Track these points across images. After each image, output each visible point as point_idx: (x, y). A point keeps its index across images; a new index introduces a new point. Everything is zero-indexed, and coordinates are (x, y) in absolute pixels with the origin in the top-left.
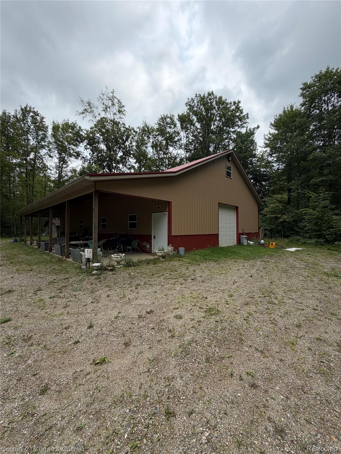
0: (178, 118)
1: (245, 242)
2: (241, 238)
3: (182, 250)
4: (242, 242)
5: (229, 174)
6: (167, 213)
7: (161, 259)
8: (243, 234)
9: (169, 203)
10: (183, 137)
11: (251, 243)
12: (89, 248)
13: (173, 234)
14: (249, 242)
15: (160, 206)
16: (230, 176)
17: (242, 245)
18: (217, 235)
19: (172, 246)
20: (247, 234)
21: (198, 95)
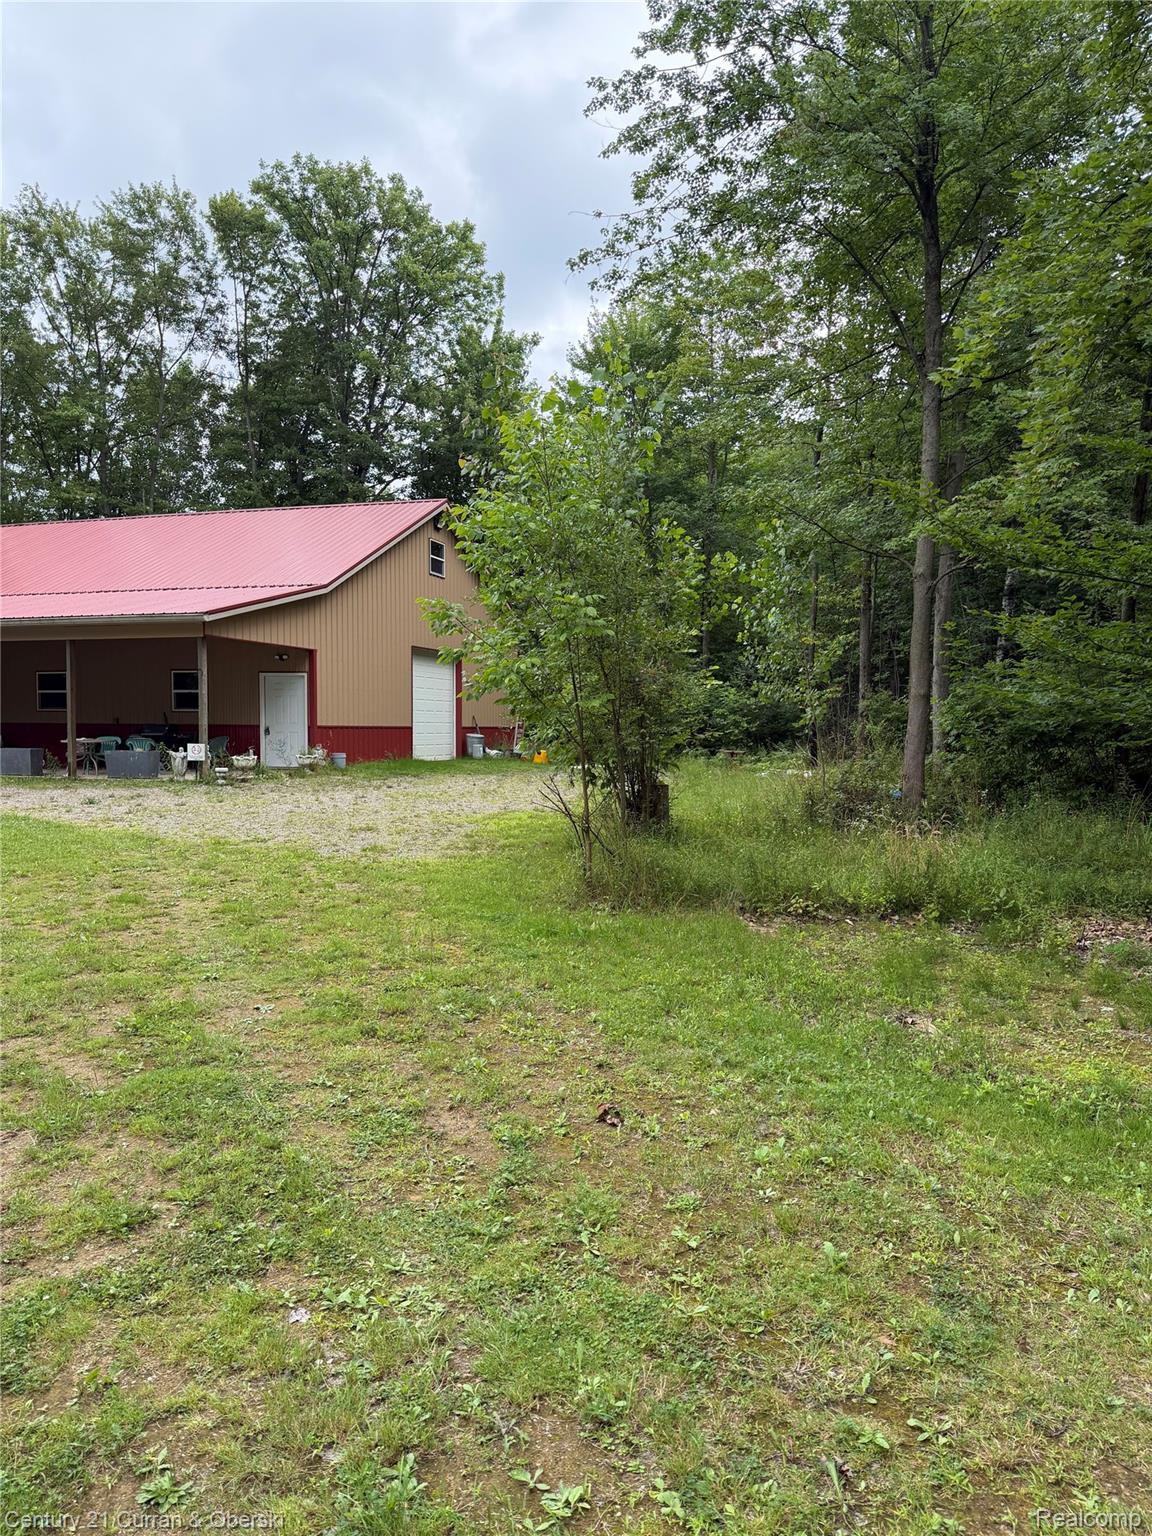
0: (207, 211)
1: (477, 749)
2: (469, 740)
3: (341, 758)
4: (470, 750)
5: (437, 566)
6: (305, 675)
7: (308, 771)
8: (473, 730)
9: (311, 654)
10: (232, 300)
11: (493, 752)
12: (197, 742)
13: (321, 721)
14: (488, 750)
15: (285, 657)
16: (441, 573)
17: (471, 757)
18: (408, 731)
19: (323, 747)
20: (483, 730)
21: (304, 160)
